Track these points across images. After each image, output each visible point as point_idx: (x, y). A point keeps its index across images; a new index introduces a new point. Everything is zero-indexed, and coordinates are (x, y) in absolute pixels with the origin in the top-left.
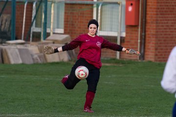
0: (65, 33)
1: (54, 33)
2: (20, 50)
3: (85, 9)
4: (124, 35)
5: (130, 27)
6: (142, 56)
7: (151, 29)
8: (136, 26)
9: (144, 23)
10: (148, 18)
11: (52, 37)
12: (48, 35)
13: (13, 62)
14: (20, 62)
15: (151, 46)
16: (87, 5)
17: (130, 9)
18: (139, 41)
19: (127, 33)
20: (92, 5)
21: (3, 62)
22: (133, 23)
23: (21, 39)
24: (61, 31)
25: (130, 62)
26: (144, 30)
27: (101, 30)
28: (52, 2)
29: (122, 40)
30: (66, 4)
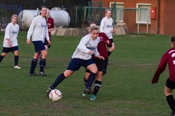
0: (124, 22)
1: (119, 22)
4: (150, 23)
5: (153, 20)
6: (158, 32)
7: (162, 21)
8: (155, 19)
9: (159, 17)
10: (161, 16)
11: (118, 24)
12: (116, 23)
15: (162, 28)
16: (133, 10)
17: (153, 11)
18: (157, 26)
20: (136, 10)
24: (122, 21)
25: (153, 35)
26: (159, 21)
27: (140, 21)
28: (118, 9)
29: (149, 25)
30: (124, 10)
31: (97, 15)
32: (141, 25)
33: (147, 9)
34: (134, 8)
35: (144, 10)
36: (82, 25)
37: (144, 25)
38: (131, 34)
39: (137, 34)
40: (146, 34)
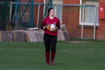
2: (36, 34)
3: (75, 9)
4: (98, 25)
5: (101, 20)
13: (31, 41)
14: (36, 41)
16: (76, 7)
17: (102, 9)
20: (79, 7)
23: (36, 27)
27: (84, 22)
28: (55, 5)
29: (97, 28)
30: (63, 6)
31: (27, 14)
32: (86, 27)
33: (94, 6)
34: (77, 5)
35: (89, 7)
36: (7, 27)
37: (90, 28)
38: (72, 39)
39: (81, 40)
40: (92, 40)
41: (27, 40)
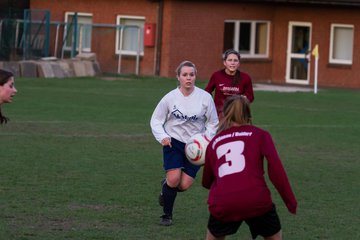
0: (92, 52)
1: (83, 52)
2: (53, 66)
3: (110, 31)
4: (142, 54)
5: (148, 48)
6: (158, 73)
7: (166, 49)
8: (153, 47)
9: (160, 44)
10: (164, 41)
11: (80, 55)
12: (77, 53)
13: (46, 76)
14: (53, 76)
15: (165, 64)
16: (111, 28)
17: (148, 32)
18: (155, 59)
19: (145, 52)
20: (115, 28)
21: (38, 75)
22: (150, 44)
23: (53, 55)
24: (89, 50)
25: (147, 78)
26: (160, 50)
27: (123, 49)
28: (82, 25)
29: (141, 58)
30: (94, 27)
31: (40, 37)
32: (125, 58)
33: (137, 27)
34: (113, 25)
35: (130, 29)
36: (11, 56)
37: (131, 59)
38: (105, 74)
39: (117, 76)
40: (134, 76)
41: (40, 74)
